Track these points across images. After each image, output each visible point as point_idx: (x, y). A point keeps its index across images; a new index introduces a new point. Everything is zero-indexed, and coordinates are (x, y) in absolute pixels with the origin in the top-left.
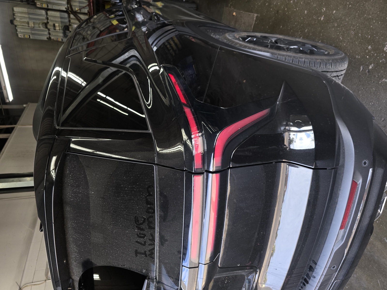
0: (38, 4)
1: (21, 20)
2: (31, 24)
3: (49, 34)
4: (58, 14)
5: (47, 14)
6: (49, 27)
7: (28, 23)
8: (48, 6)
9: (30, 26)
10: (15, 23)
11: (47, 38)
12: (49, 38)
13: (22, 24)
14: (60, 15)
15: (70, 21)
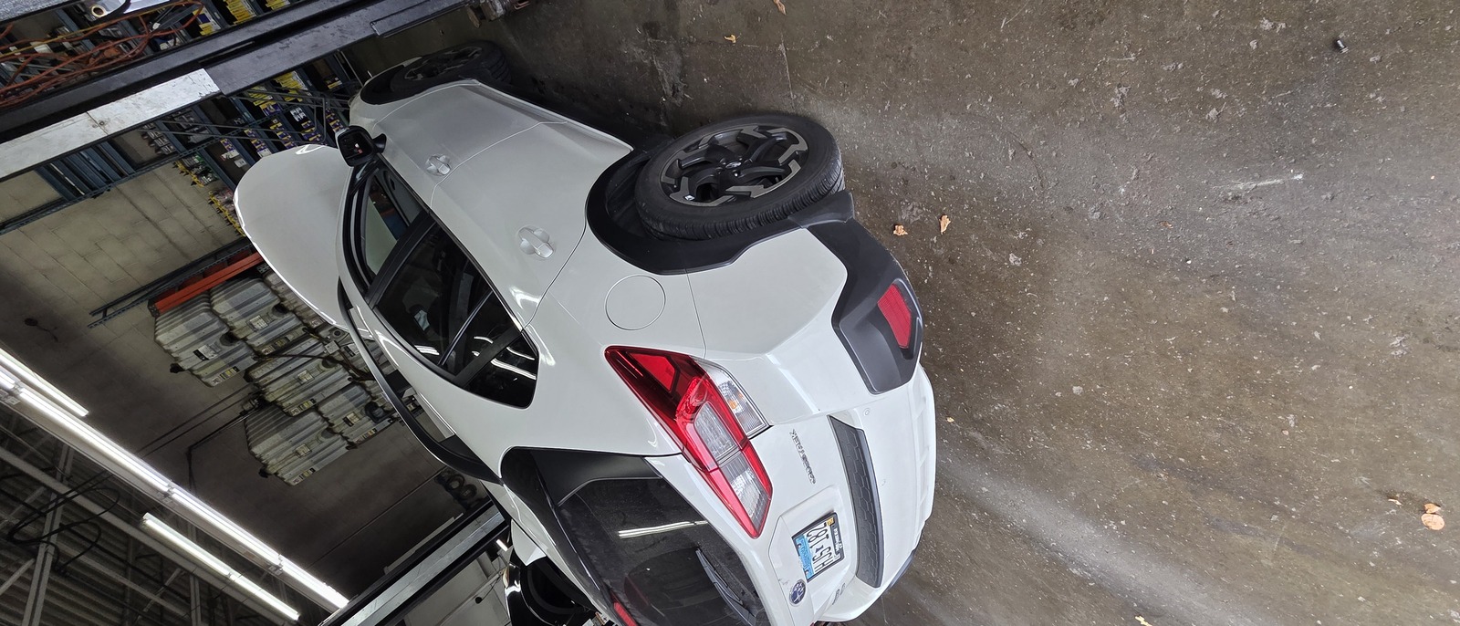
0: (295, 411)
1: (280, 458)
2: (303, 450)
3: (346, 438)
4: (341, 398)
5: (320, 414)
6: (337, 430)
7: (297, 453)
8: (314, 401)
9: (303, 454)
10: (271, 470)
11: (347, 448)
12: (351, 446)
13: (286, 463)
14: (347, 396)
15: (369, 393)
